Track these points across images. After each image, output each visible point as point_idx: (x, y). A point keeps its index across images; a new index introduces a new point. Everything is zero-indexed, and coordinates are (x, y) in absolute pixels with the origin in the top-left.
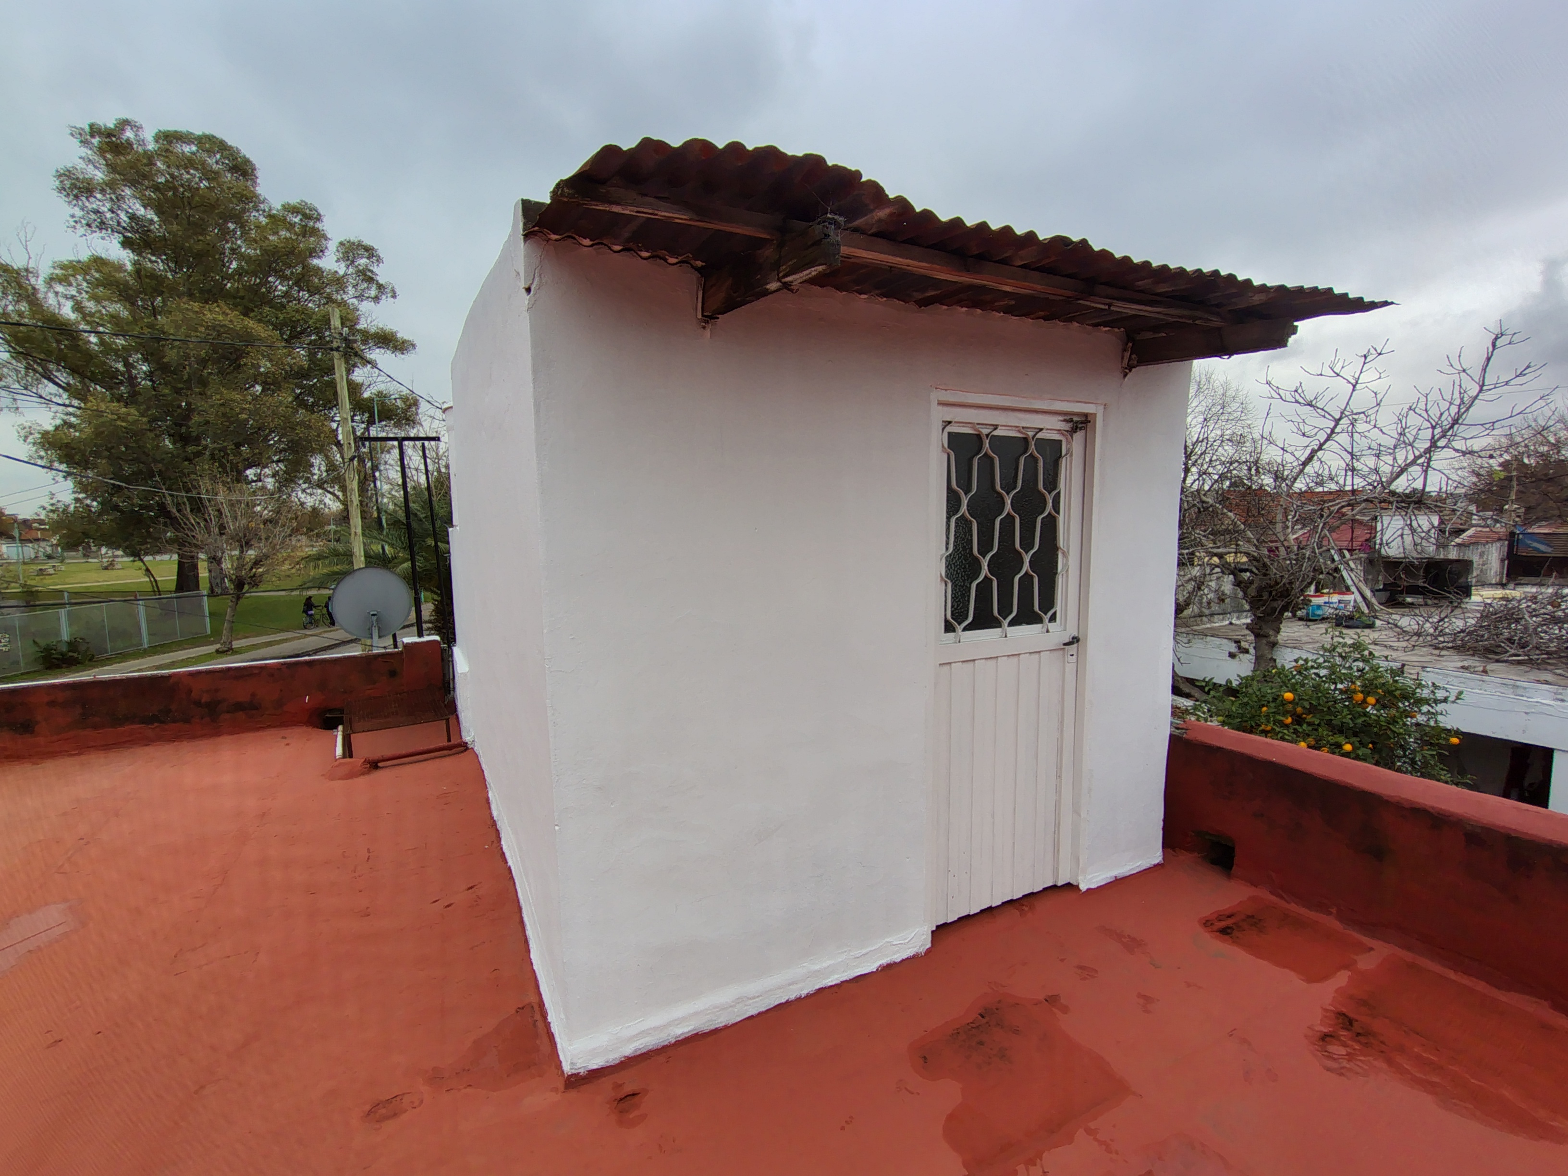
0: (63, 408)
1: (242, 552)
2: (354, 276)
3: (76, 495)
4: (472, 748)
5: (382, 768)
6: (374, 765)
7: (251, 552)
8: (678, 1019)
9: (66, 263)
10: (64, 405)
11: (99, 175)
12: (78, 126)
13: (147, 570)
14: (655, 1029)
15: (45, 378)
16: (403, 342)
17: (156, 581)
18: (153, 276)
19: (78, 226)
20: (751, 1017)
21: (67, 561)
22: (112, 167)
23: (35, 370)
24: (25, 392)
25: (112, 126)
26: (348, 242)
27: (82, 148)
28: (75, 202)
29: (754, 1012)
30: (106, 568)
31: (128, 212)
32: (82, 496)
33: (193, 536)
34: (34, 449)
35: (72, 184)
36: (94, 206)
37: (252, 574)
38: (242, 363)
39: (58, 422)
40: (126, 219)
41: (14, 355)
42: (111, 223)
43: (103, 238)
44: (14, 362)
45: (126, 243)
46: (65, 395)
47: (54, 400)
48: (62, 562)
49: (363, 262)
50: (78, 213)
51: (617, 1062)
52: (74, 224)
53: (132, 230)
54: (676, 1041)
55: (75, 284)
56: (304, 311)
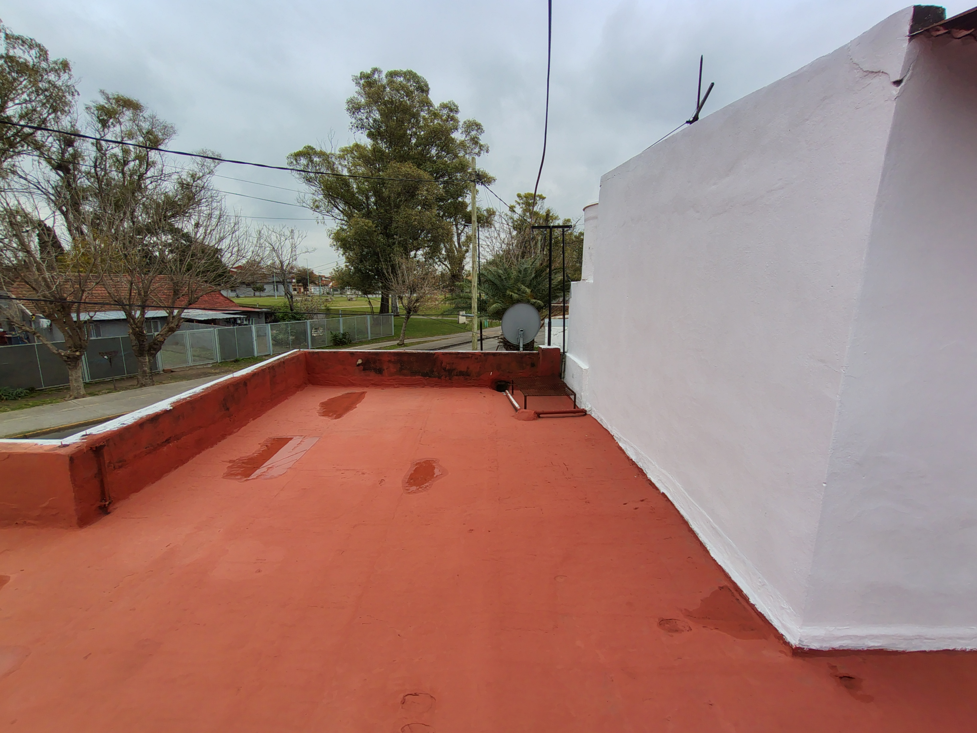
0: (340, 221)
1: (411, 294)
2: (468, 141)
3: (346, 264)
4: (589, 414)
5: (543, 417)
6: (538, 415)
7: (415, 295)
8: (873, 635)
9: (344, 148)
10: (341, 220)
11: (363, 101)
12: (355, 75)
13: (370, 302)
14: (856, 636)
15: (335, 207)
16: (489, 178)
17: (372, 307)
18: (380, 151)
19: (353, 128)
20: (924, 652)
21: (335, 296)
22: (368, 95)
23: (331, 203)
24: (327, 214)
25: (369, 72)
26: (468, 121)
27: (357, 87)
28: (353, 115)
29: (927, 649)
30: (349, 300)
31: (373, 118)
32: (348, 264)
33: (392, 285)
34: (332, 241)
35: (353, 106)
36: (360, 117)
37: (414, 306)
38: (416, 193)
39: (339, 228)
40: (372, 122)
41: (324, 196)
42: (366, 124)
43: (362, 133)
44: (324, 199)
45: (370, 135)
46: (342, 215)
47: (337, 217)
48: (333, 296)
49: (473, 133)
50: (354, 121)
51: (827, 649)
52: (351, 127)
53: (374, 128)
54: (867, 650)
55: (347, 159)
56: (445, 163)
